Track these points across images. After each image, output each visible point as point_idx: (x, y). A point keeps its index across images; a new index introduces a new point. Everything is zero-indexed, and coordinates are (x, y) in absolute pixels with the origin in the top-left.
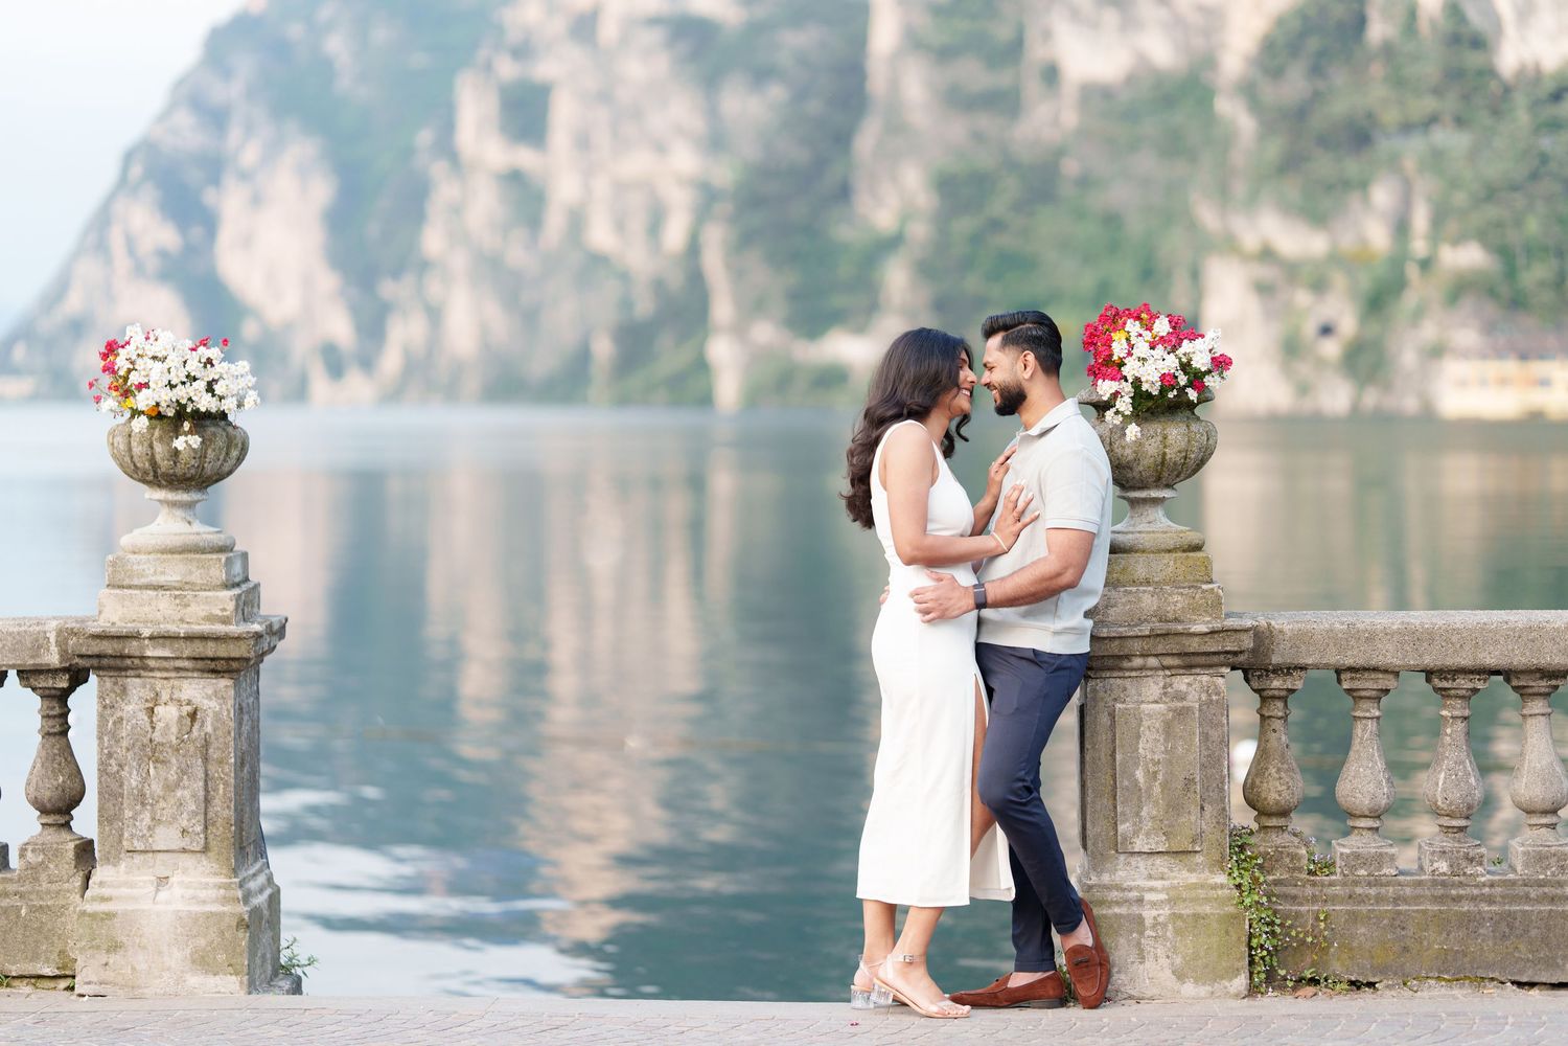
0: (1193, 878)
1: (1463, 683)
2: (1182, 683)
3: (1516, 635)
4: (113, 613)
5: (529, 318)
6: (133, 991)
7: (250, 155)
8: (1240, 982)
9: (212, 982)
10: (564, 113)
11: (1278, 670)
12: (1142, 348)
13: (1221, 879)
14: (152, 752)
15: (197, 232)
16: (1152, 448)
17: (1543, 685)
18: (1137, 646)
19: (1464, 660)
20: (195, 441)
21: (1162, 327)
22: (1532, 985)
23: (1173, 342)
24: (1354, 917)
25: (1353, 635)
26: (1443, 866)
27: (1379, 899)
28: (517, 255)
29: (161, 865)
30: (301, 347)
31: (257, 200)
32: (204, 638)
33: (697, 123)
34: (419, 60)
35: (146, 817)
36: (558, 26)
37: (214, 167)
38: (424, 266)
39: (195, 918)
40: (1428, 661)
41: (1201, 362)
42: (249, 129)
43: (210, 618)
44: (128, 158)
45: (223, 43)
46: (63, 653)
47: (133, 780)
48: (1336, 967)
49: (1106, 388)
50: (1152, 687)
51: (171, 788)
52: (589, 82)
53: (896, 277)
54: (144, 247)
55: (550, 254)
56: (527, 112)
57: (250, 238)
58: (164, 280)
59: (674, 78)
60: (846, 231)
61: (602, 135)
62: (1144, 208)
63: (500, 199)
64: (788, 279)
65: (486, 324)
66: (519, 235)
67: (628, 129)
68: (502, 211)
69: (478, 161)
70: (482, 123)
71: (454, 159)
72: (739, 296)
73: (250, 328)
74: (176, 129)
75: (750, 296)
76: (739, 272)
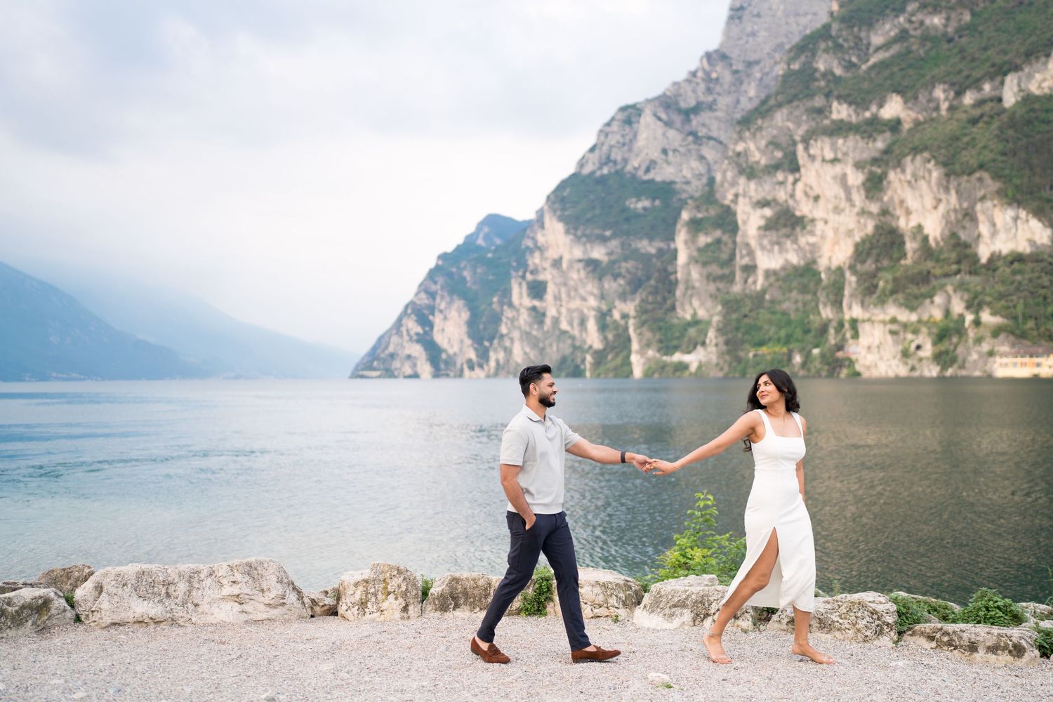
5: (542, 351)
7: (443, 306)
10: (551, 289)
15: (427, 329)
28: (534, 333)
30: (459, 361)
31: (445, 318)
33: (596, 291)
34: (491, 277)
36: (547, 265)
37: (432, 310)
38: (502, 336)
42: (442, 297)
44: (407, 307)
45: (432, 275)
52: (559, 280)
53: (711, 334)
54: (412, 333)
55: (548, 332)
56: (537, 290)
57: (443, 330)
58: (418, 341)
59: (587, 278)
60: (675, 321)
61: (564, 296)
62: (797, 310)
63: (529, 315)
64: (658, 336)
65: (525, 353)
66: (536, 326)
67: (573, 294)
68: (529, 320)
69: (521, 304)
70: (521, 293)
71: (511, 305)
72: (640, 342)
73: (444, 356)
74: (420, 299)
75: (644, 342)
76: (640, 334)
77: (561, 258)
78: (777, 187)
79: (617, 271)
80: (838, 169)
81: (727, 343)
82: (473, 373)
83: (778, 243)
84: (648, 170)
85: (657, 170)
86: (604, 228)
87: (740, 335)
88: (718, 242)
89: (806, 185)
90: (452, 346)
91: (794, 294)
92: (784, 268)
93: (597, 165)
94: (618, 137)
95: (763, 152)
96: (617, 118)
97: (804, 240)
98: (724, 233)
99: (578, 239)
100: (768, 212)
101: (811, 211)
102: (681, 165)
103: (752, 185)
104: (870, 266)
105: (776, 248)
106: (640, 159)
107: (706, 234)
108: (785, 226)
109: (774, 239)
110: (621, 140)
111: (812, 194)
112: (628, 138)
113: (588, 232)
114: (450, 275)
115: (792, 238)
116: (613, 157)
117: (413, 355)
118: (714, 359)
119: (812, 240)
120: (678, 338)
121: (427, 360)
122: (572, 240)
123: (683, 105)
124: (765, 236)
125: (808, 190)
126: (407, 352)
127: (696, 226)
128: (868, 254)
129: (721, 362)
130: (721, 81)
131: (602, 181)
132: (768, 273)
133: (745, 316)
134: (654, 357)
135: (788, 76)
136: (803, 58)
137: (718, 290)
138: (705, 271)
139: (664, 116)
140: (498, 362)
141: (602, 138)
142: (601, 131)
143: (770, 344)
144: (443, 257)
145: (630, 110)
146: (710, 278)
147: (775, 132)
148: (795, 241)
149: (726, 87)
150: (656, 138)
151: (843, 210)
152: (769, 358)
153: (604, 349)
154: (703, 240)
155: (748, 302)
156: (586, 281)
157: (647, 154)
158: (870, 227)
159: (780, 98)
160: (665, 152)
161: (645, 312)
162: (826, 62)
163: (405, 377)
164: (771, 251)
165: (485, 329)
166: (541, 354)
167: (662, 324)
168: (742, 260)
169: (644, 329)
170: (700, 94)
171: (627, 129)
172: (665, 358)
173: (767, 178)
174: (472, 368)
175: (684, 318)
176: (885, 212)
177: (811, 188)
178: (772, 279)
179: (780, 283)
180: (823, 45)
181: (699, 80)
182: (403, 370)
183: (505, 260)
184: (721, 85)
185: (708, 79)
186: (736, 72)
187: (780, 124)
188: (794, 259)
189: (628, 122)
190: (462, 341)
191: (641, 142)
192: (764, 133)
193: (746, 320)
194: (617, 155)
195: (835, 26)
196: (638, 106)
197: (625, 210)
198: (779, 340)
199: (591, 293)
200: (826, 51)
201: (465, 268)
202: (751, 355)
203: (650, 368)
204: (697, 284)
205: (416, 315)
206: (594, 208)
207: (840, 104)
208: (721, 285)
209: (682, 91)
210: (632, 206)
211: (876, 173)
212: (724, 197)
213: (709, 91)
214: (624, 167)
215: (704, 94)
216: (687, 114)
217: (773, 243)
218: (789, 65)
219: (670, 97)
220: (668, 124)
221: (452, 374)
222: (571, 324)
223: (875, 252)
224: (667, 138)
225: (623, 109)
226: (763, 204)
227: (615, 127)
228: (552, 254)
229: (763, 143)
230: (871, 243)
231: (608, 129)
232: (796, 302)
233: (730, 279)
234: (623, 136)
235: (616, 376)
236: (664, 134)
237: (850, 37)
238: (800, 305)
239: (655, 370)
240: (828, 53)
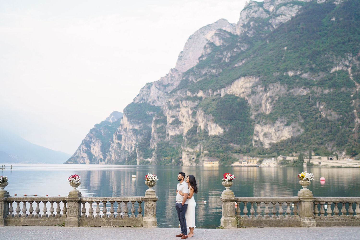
0: (233, 219)
1: (253, 203)
2: (232, 203)
3: (257, 199)
4: (146, 196)
6: (147, 227)
7: (94, 141)
8: (237, 227)
9: (154, 227)
10: (123, 138)
11: (239, 202)
12: (228, 176)
13: (235, 219)
14: (149, 208)
15: (89, 148)
16: (229, 184)
17: (259, 203)
18: (228, 200)
19: (253, 201)
20: (153, 183)
21: (230, 174)
22: (259, 227)
23: (231, 176)
24: (245, 222)
25: (245, 199)
26: (252, 218)
27: (247, 220)
28: (118, 151)
29: (150, 217)
30: (98, 159)
31: (94, 145)
32: (154, 199)
33: (135, 139)
34: (110, 133)
35: (148, 213)
36: (122, 130)
38: (110, 151)
39: (153, 221)
40: (251, 201)
41: (233, 177)
42: (94, 138)
43: (154, 197)
45: (91, 131)
46: (142, 200)
47: (147, 210)
48: (244, 226)
49: (226, 179)
50: (229, 203)
51: (150, 211)
52: (126, 135)
53: (154, 153)
54: (84, 149)
55: (122, 151)
56: (119, 138)
57: (94, 149)
58: (85, 152)
59: (133, 135)
60: (149, 149)
61: (126, 140)
62: (177, 147)
63: (117, 145)
64: (144, 153)
65: (115, 157)
66: (119, 149)
67: (129, 139)
68: (116, 147)
69: (115, 142)
70: (115, 138)
71: (113, 142)
72: (139, 155)
73: (93, 157)
74: (87, 139)
75: (140, 155)
76: (139, 153)
77: (126, 128)
78: (177, 112)
79: (142, 133)
80: (187, 109)
81: (157, 156)
82: (101, 163)
83: (174, 128)
84: (153, 103)
85: (156, 103)
86: (139, 120)
87: (161, 154)
88: (162, 126)
89: (182, 113)
90: (96, 154)
91: (177, 143)
92: (175, 135)
93: (139, 100)
94: (146, 92)
95: (174, 103)
96: (146, 86)
97: (181, 128)
98: (164, 124)
99: (131, 123)
100: (174, 119)
101: (182, 120)
102: (163, 101)
103: (171, 111)
104: (190, 136)
105: (173, 130)
106: (151, 99)
107: (159, 124)
108: (176, 124)
109: (173, 127)
110: (147, 93)
111: (183, 115)
112: (148, 93)
113: (134, 121)
114: (97, 131)
115: (178, 127)
116: (144, 98)
117: (84, 157)
118: (154, 160)
119: (182, 128)
120: (149, 154)
121: (88, 158)
122: (129, 123)
123: (164, 84)
124: (171, 126)
125: (182, 114)
126: (82, 155)
127: (157, 122)
128: (190, 133)
129: (156, 161)
130: (175, 77)
131: (140, 105)
132: (171, 136)
133: (163, 148)
134: (142, 159)
135: (182, 81)
136: (186, 77)
137: (161, 140)
138: (158, 135)
139: (158, 87)
140: (108, 159)
141: (141, 92)
142: (141, 90)
143: (168, 157)
144: (97, 125)
145: (149, 84)
146: (159, 137)
147: (177, 97)
148: (178, 128)
149: (176, 79)
150: (155, 93)
151: (188, 120)
152: (167, 160)
153: (131, 157)
154: (158, 126)
155: (164, 145)
156: (132, 135)
157: (153, 98)
158: (192, 126)
159: (179, 87)
160: (158, 97)
161: (141, 146)
162: (191, 78)
163: (81, 164)
164: (172, 130)
165: (106, 149)
166: (119, 157)
167: (145, 150)
168: (167, 133)
169: (140, 151)
170: (169, 81)
171: (148, 90)
172: (145, 160)
173: (174, 109)
174: (101, 161)
175: (151, 148)
176: (196, 122)
177: (183, 113)
178: (172, 138)
179: (173, 139)
180: (191, 73)
181: (169, 77)
182: (80, 161)
183: (115, 127)
184: (175, 78)
185: (171, 76)
186: (179, 75)
187: (178, 95)
188: (178, 133)
189: (149, 88)
190: (99, 153)
191: (151, 94)
192: (174, 97)
193: (163, 149)
194: (145, 98)
195: (195, 68)
196: (152, 83)
197: (145, 114)
198: (170, 155)
199: (134, 139)
200: (192, 75)
201: (102, 129)
202: (163, 159)
203: (140, 162)
204: (156, 139)
205: (85, 144)
206: (137, 113)
207: (189, 91)
208: (162, 139)
209: (164, 80)
210: (148, 113)
211: (195, 111)
212: (165, 114)
213: (172, 80)
214: (147, 101)
215: (170, 81)
216: (165, 86)
217: (173, 128)
218: (183, 78)
219: (160, 81)
220: (159, 89)
221: (96, 163)
222: (128, 149)
223: (192, 132)
224: (159, 94)
225: (147, 84)
226: (173, 117)
227: (145, 89)
228: (124, 127)
229: (174, 99)
230: (191, 130)
231: (143, 90)
232: (177, 145)
233: (164, 137)
234: (147, 92)
235: (133, 165)
236: (158, 92)
237: (198, 72)
238: (178, 146)
239: (142, 163)
240: (192, 76)
